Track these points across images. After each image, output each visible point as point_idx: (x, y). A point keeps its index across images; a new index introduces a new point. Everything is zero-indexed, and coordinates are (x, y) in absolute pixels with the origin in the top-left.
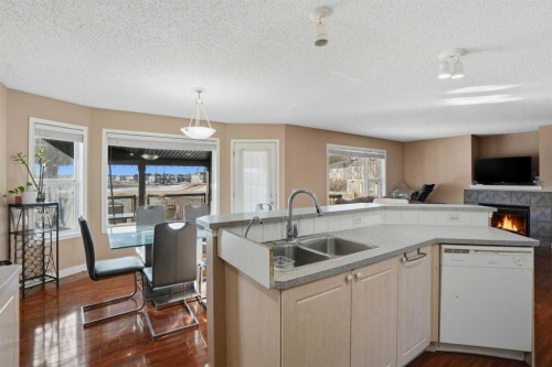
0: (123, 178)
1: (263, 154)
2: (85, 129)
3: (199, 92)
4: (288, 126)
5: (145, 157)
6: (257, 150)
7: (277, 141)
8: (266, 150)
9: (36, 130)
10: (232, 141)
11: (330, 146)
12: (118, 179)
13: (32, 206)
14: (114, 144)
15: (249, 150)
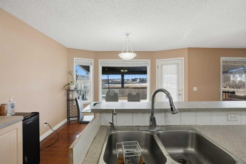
0: (128, 80)
1: (175, 66)
2: (93, 60)
3: (127, 35)
4: (190, 49)
5: (122, 71)
6: (171, 64)
7: (183, 58)
8: (175, 64)
9: (76, 62)
10: (157, 60)
11: (222, 59)
12: (126, 80)
13: (73, 91)
14: (103, 66)
15: (166, 64)
